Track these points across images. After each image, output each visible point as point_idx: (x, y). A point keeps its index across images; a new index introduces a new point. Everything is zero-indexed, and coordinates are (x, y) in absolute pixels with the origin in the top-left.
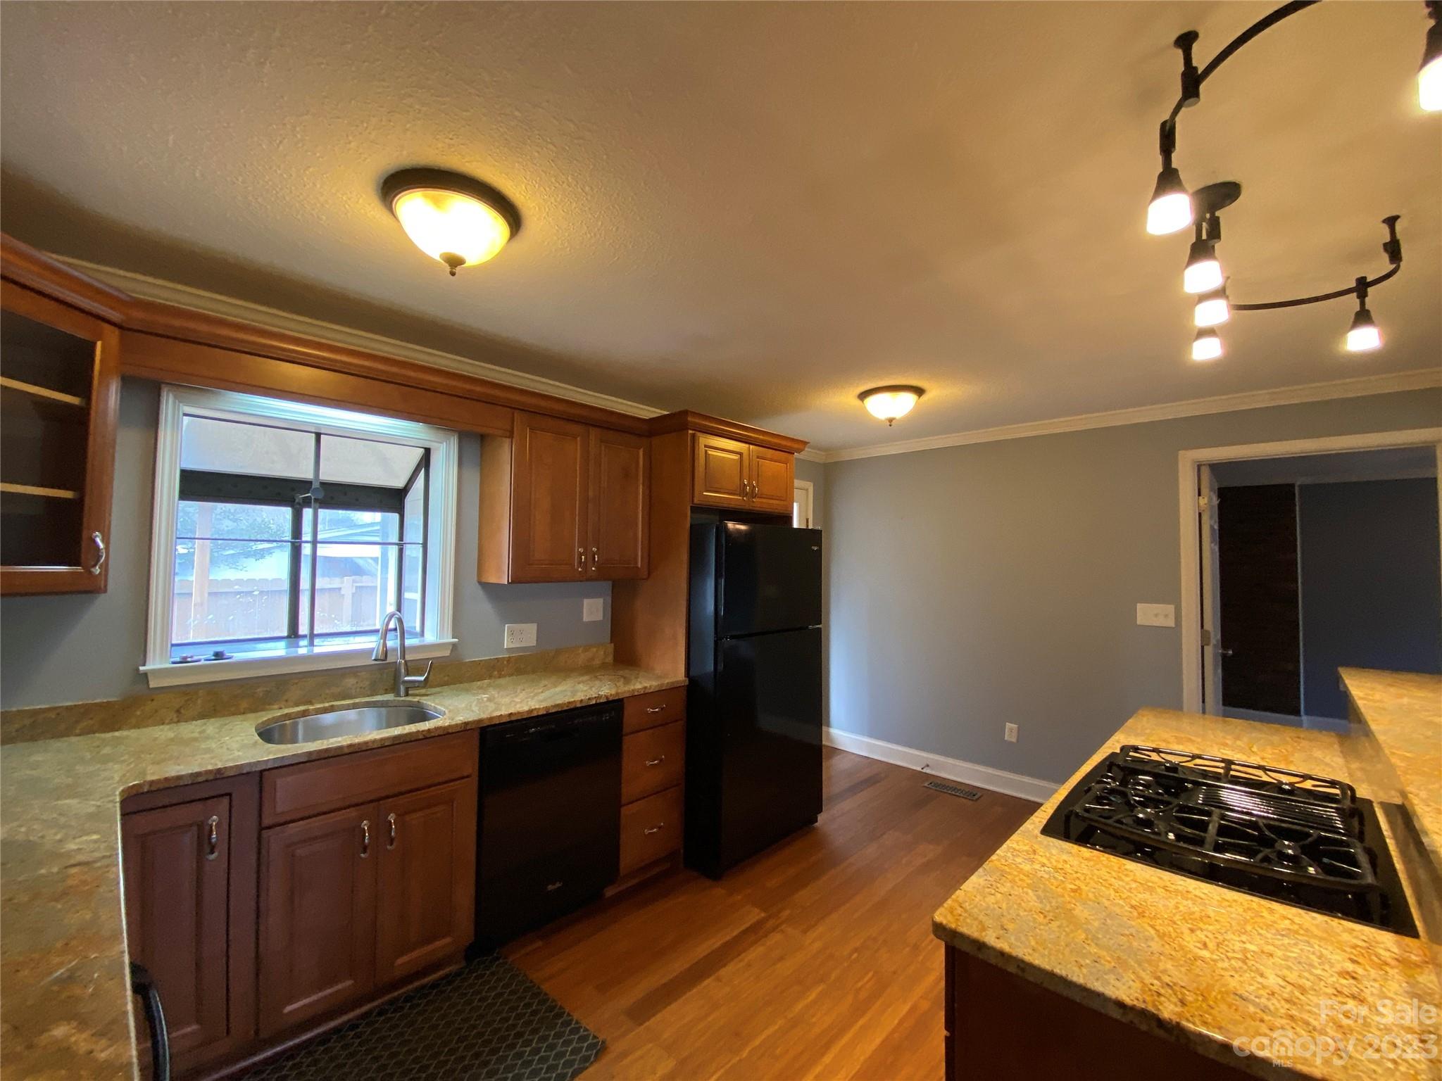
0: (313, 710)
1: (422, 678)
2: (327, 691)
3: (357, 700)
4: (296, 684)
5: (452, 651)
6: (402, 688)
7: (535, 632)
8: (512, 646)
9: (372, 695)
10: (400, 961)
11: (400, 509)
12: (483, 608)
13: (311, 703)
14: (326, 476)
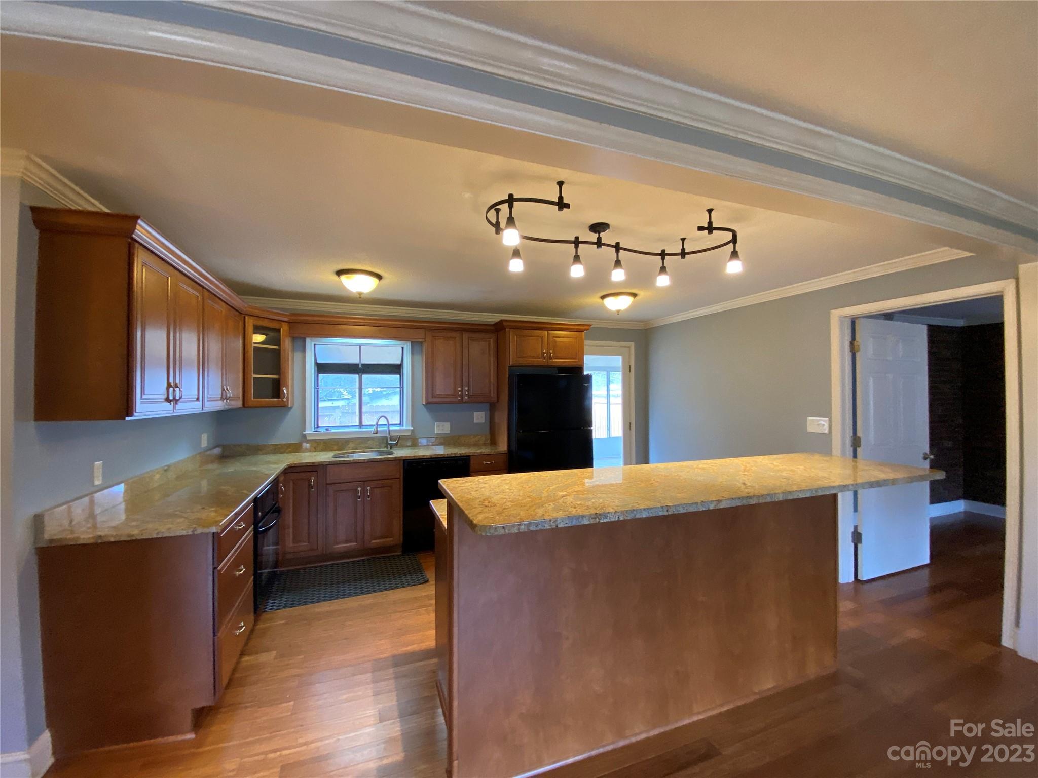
1: (395, 442)
5: (412, 432)
6: (389, 446)
7: (449, 426)
8: (438, 432)
10: (373, 541)
11: (400, 373)
12: (425, 415)
14: (364, 361)
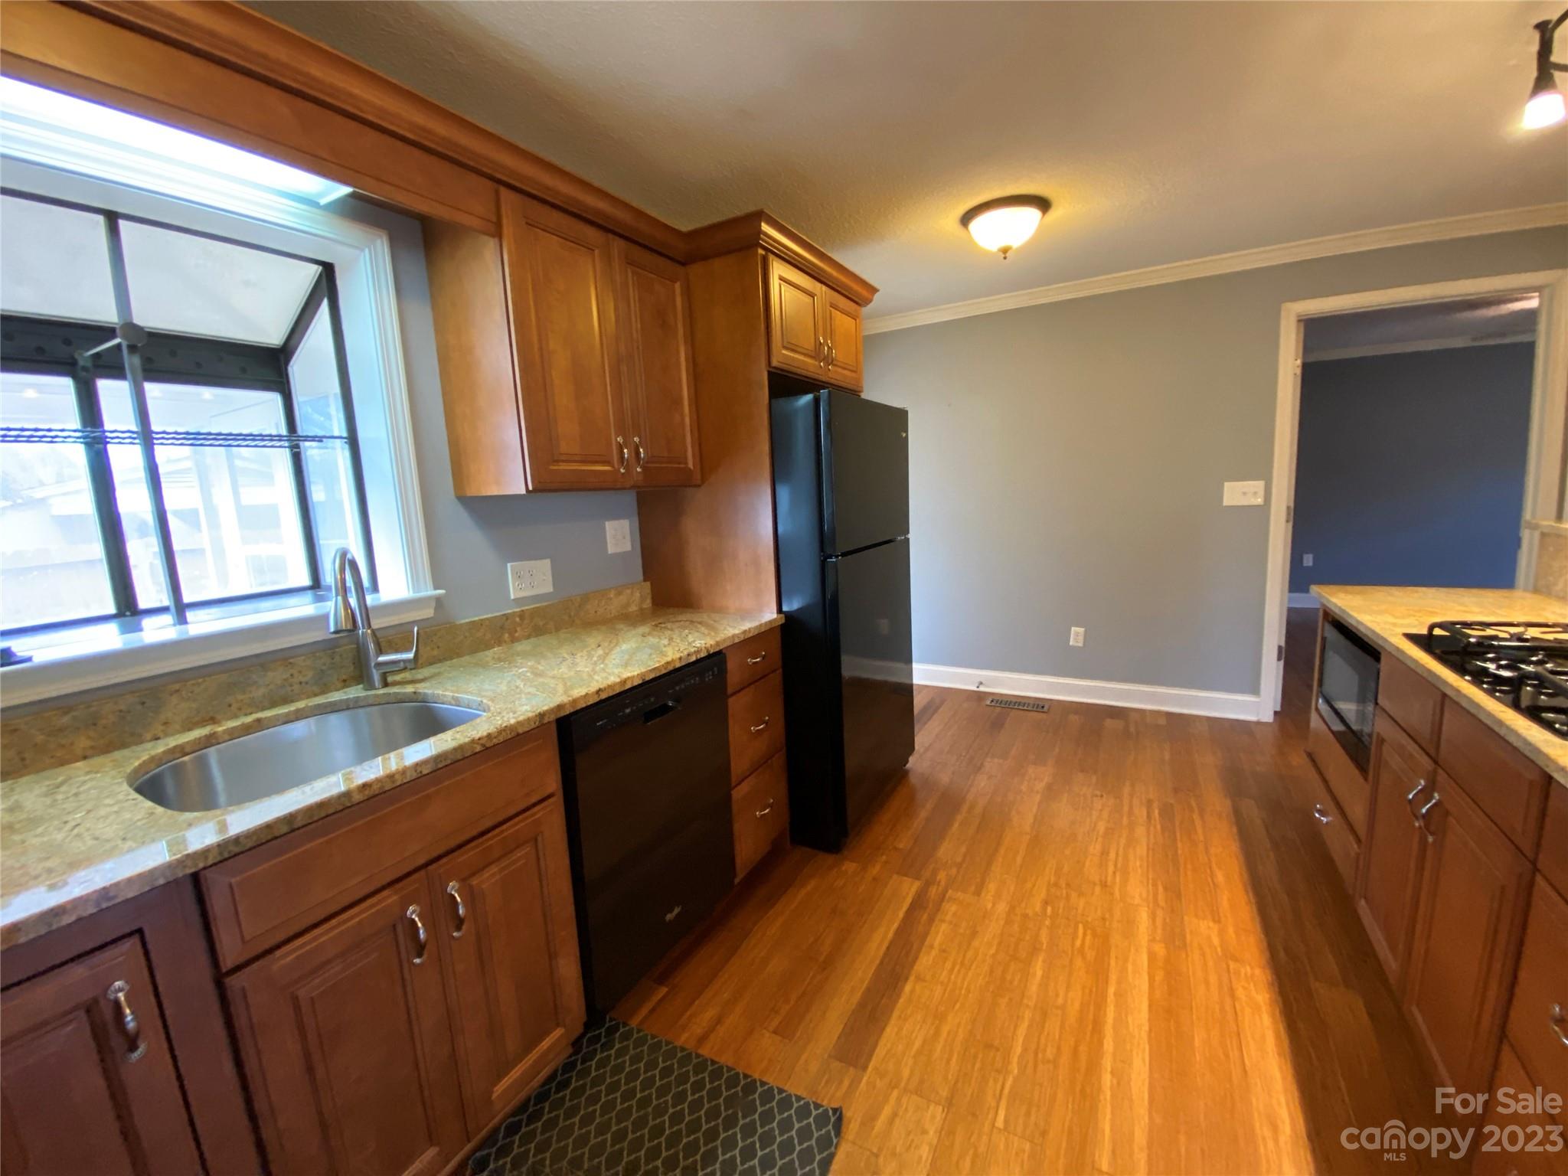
0: (224, 732)
1: (410, 655)
2: (240, 697)
3: (301, 704)
4: (177, 691)
5: (436, 609)
6: (376, 676)
8: (521, 595)
9: (323, 692)
10: (498, 1091)
11: (281, 384)
13: (213, 720)
